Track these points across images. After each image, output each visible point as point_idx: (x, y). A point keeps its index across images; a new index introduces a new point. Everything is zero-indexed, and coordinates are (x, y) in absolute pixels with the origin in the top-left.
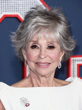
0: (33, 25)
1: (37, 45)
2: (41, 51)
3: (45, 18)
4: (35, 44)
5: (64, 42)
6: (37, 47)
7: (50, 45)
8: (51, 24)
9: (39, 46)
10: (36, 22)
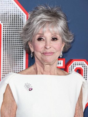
0: (38, 21)
1: (42, 38)
2: (46, 42)
3: (48, 15)
4: (41, 37)
5: (64, 35)
6: (42, 40)
7: (53, 37)
8: (54, 19)
9: (44, 38)
10: (41, 19)
